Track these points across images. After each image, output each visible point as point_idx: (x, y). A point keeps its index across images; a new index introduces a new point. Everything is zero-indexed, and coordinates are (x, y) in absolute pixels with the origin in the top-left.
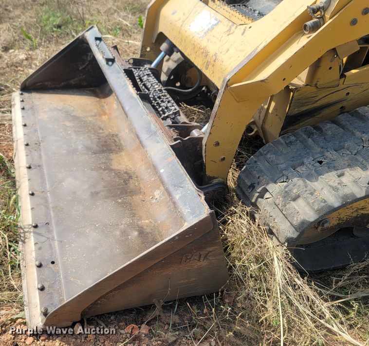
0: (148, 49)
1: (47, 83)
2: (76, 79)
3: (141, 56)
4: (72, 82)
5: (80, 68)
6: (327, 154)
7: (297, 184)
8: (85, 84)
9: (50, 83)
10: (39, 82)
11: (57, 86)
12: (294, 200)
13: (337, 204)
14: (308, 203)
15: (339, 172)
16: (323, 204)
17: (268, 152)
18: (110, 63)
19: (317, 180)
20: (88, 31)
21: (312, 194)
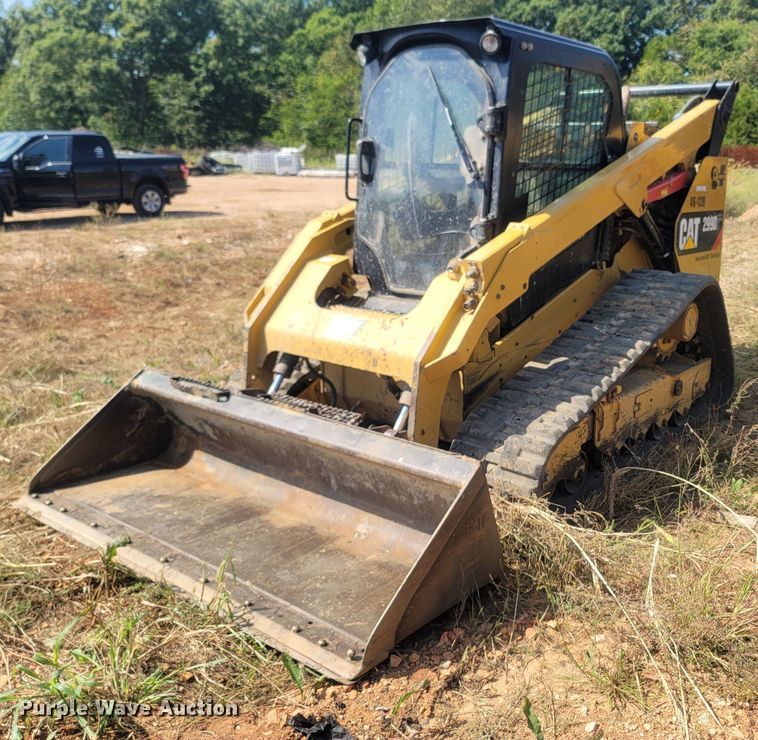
0: (253, 377)
1: (74, 471)
2: (122, 453)
3: (248, 387)
4: (115, 459)
5: (128, 435)
6: (519, 412)
7: (513, 441)
8: (135, 458)
9: (80, 469)
10: (62, 472)
11: (92, 471)
12: (519, 455)
13: (553, 443)
14: (532, 452)
15: (539, 419)
16: (544, 446)
17: (469, 429)
18: (224, 398)
19: (526, 432)
20: (136, 377)
21: (530, 442)
